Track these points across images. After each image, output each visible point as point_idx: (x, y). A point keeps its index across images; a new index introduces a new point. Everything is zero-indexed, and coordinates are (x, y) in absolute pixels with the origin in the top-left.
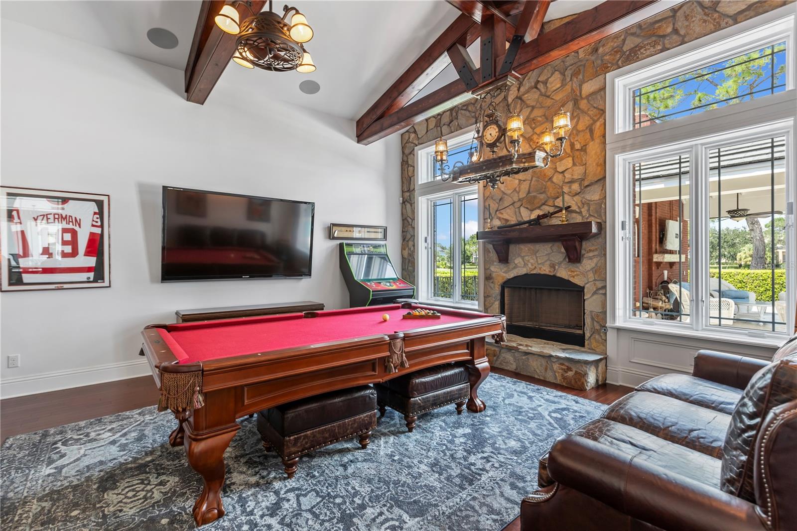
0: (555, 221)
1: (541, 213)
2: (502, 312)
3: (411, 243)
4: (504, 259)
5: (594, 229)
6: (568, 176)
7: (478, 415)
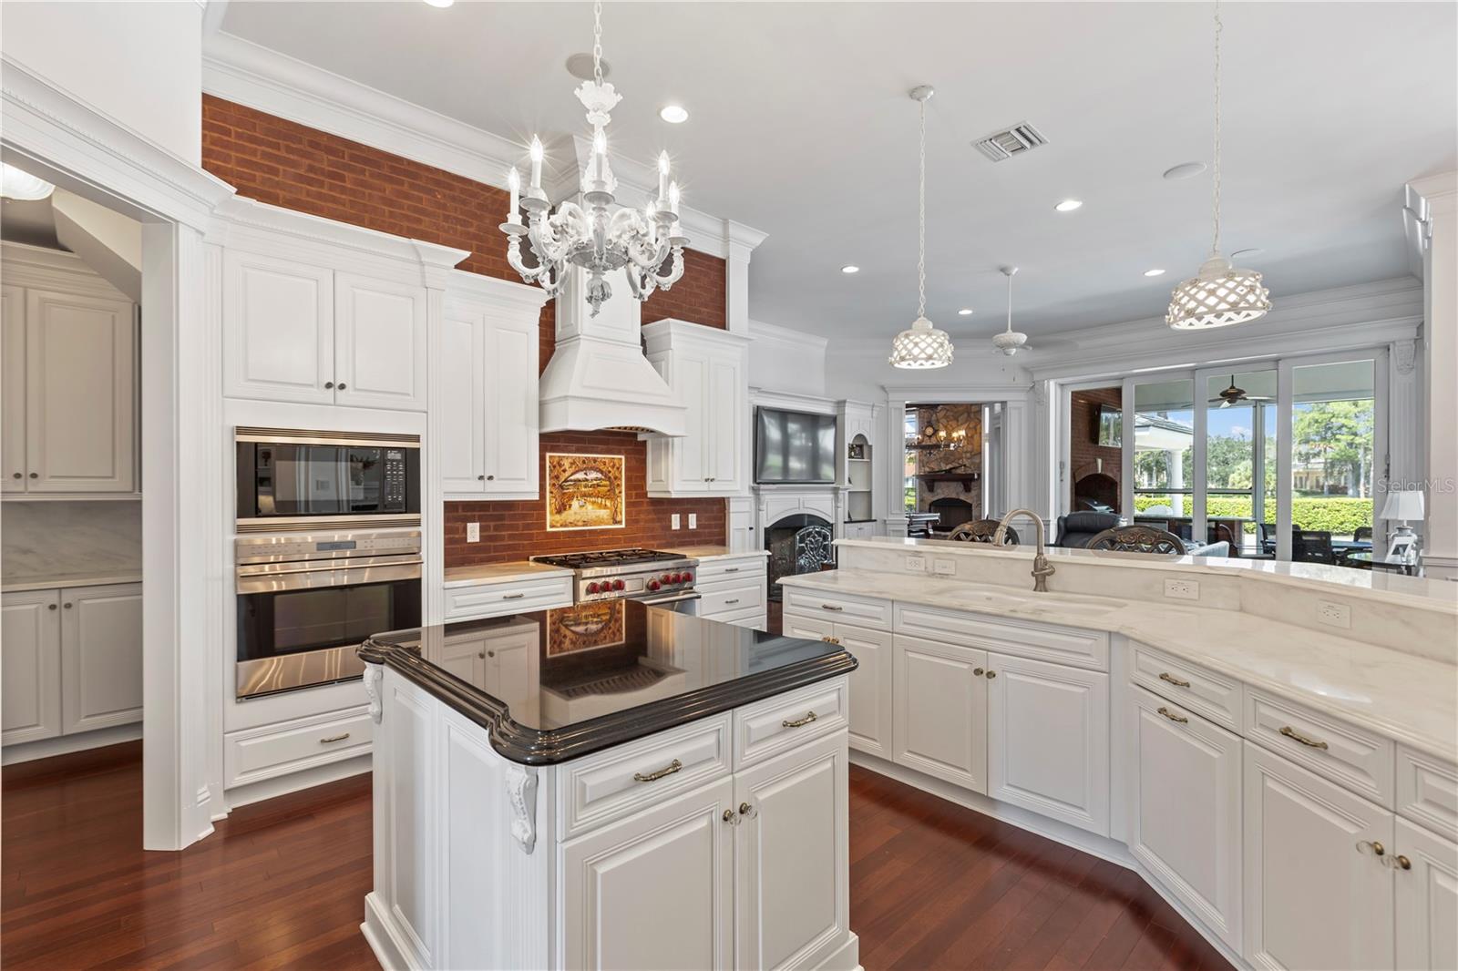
0: (959, 471)
1: (952, 466)
4: (931, 489)
5: (976, 477)
6: (965, 449)
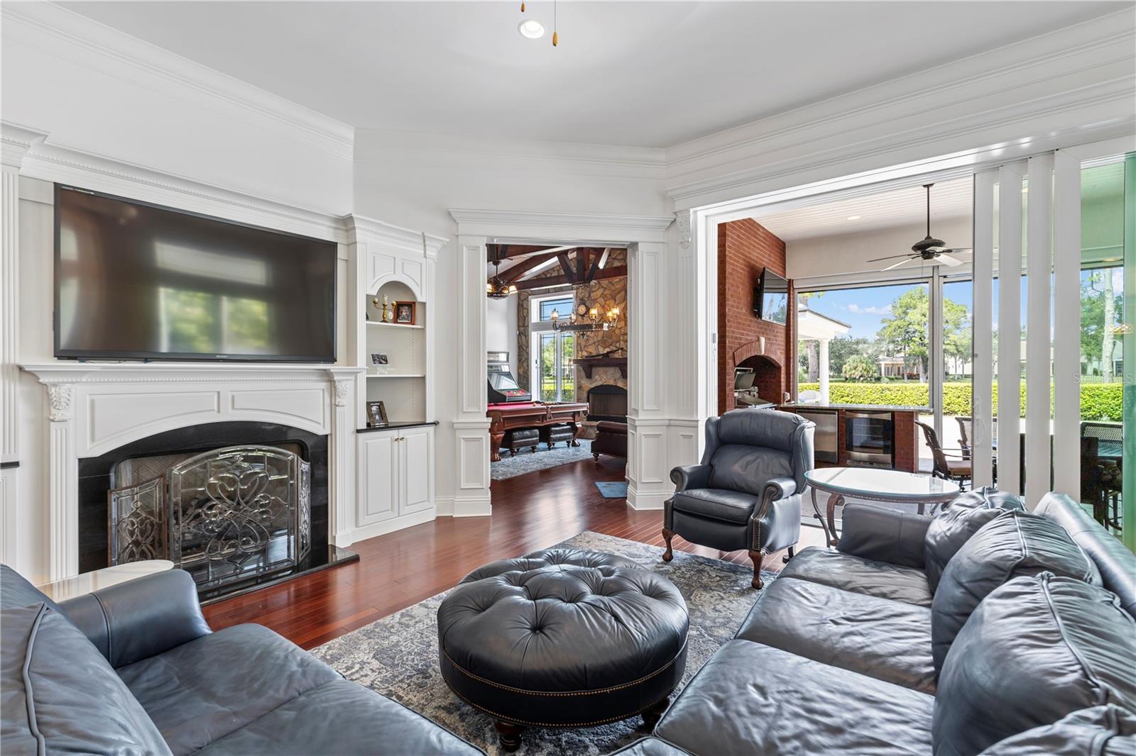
0: (614, 356)
1: (609, 350)
2: (588, 401)
3: (525, 364)
4: (589, 376)
7: (576, 448)
